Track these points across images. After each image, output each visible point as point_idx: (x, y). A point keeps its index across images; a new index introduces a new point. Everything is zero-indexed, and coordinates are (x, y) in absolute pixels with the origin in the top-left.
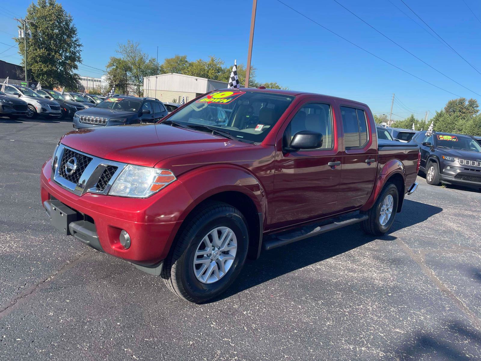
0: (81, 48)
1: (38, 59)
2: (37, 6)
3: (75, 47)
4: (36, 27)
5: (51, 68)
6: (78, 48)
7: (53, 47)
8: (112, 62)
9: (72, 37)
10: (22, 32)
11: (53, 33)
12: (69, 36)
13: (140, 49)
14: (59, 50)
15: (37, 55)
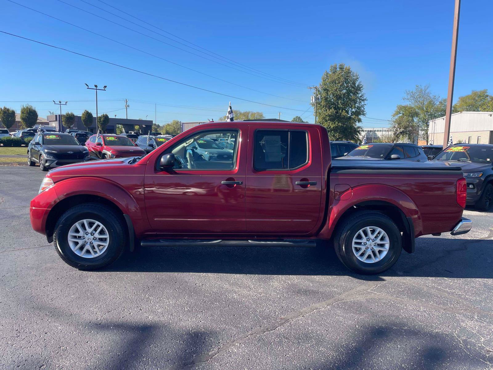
0: (366, 102)
1: (328, 118)
2: (329, 73)
3: (360, 102)
4: (328, 90)
5: (337, 124)
6: (363, 103)
7: (340, 106)
8: (399, 111)
9: (358, 94)
10: (313, 97)
11: (340, 93)
12: (355, 93)
13: (430, 92)
14: (345, 107)
15: (326, 115)
